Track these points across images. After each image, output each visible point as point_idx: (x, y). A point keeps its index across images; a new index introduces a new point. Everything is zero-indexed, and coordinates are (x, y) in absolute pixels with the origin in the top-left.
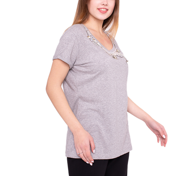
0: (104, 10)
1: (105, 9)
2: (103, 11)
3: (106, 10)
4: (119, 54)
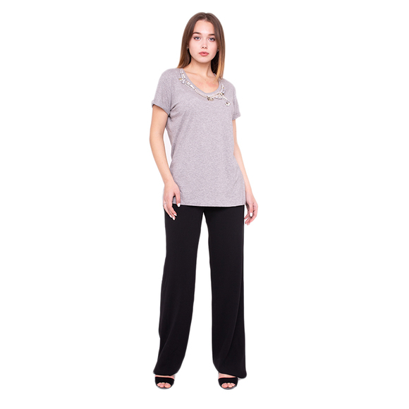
4: (220, 97)
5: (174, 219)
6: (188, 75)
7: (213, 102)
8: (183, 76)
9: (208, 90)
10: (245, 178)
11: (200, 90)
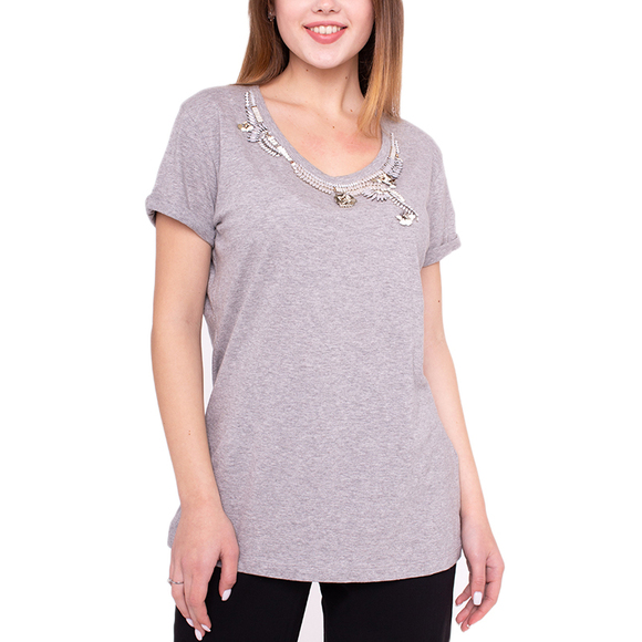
0: (329, 30)
1: (332, 25)
2: (325, 35)
3: (335, 29)
4: (381, 191)
5: (199, 636)
6: (274, 109)
7: (353, 212)
8: (256, 115)
9: (340, 165)
10: (464, 467)
11: (311, 168)
